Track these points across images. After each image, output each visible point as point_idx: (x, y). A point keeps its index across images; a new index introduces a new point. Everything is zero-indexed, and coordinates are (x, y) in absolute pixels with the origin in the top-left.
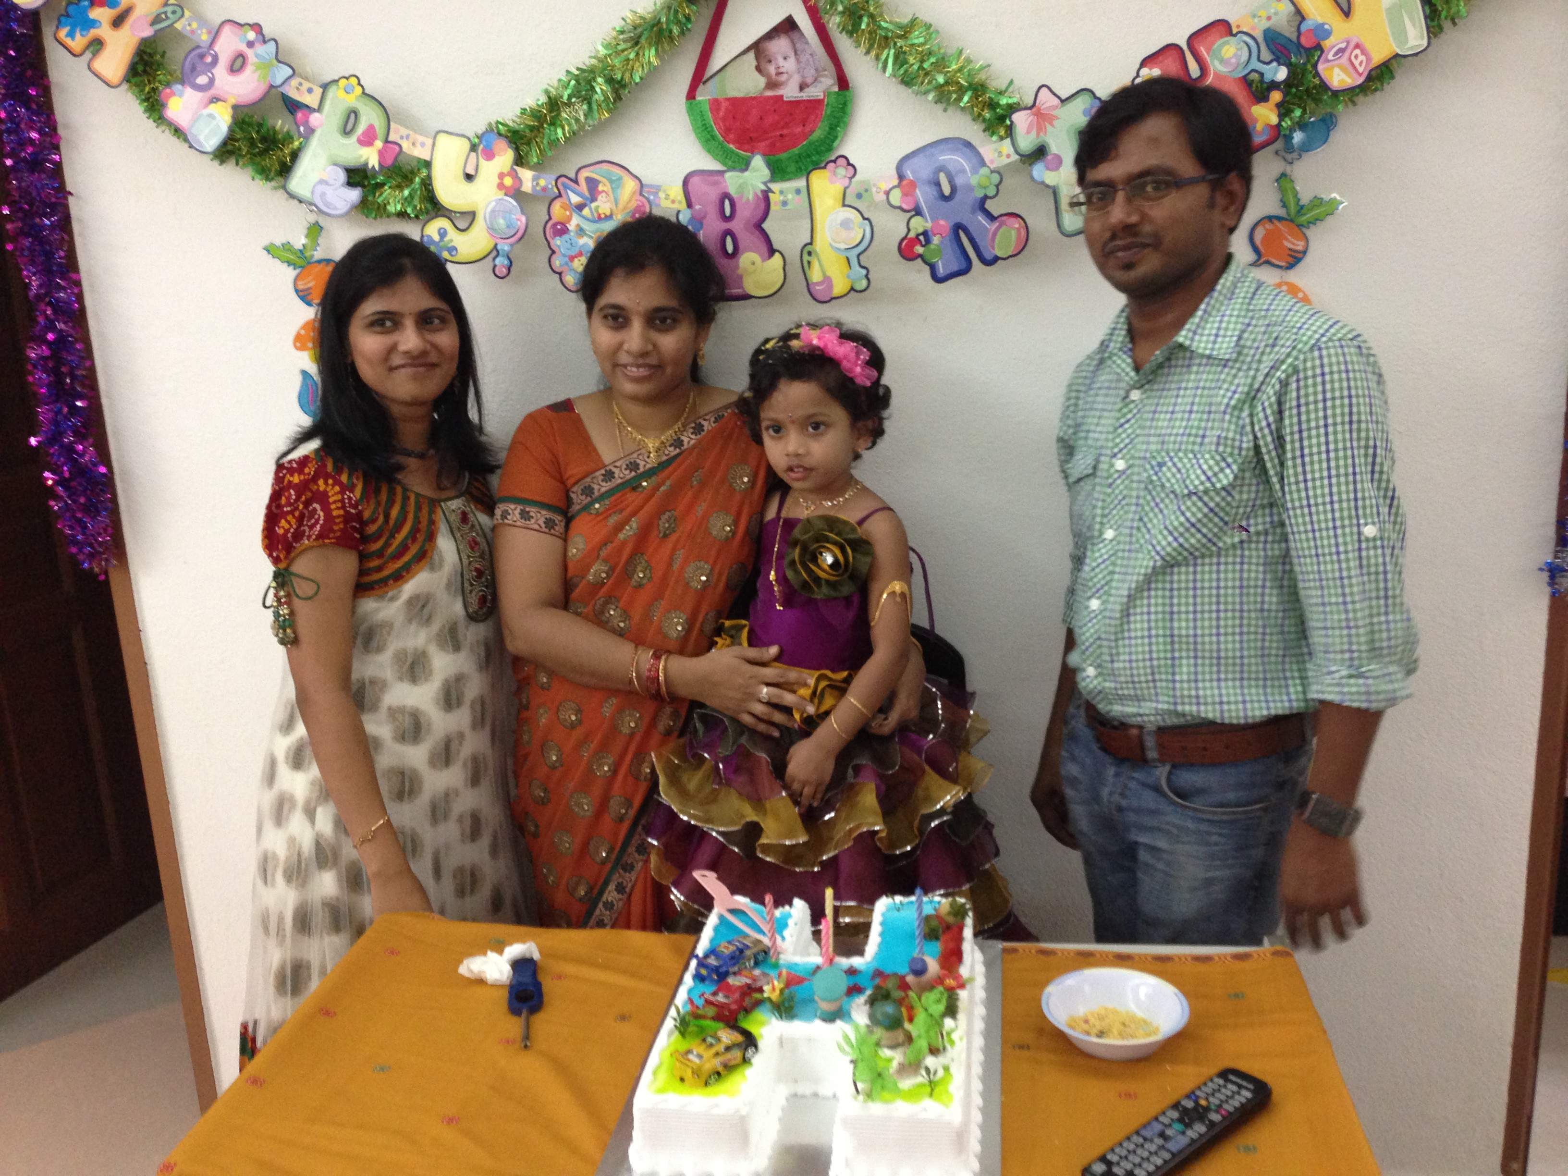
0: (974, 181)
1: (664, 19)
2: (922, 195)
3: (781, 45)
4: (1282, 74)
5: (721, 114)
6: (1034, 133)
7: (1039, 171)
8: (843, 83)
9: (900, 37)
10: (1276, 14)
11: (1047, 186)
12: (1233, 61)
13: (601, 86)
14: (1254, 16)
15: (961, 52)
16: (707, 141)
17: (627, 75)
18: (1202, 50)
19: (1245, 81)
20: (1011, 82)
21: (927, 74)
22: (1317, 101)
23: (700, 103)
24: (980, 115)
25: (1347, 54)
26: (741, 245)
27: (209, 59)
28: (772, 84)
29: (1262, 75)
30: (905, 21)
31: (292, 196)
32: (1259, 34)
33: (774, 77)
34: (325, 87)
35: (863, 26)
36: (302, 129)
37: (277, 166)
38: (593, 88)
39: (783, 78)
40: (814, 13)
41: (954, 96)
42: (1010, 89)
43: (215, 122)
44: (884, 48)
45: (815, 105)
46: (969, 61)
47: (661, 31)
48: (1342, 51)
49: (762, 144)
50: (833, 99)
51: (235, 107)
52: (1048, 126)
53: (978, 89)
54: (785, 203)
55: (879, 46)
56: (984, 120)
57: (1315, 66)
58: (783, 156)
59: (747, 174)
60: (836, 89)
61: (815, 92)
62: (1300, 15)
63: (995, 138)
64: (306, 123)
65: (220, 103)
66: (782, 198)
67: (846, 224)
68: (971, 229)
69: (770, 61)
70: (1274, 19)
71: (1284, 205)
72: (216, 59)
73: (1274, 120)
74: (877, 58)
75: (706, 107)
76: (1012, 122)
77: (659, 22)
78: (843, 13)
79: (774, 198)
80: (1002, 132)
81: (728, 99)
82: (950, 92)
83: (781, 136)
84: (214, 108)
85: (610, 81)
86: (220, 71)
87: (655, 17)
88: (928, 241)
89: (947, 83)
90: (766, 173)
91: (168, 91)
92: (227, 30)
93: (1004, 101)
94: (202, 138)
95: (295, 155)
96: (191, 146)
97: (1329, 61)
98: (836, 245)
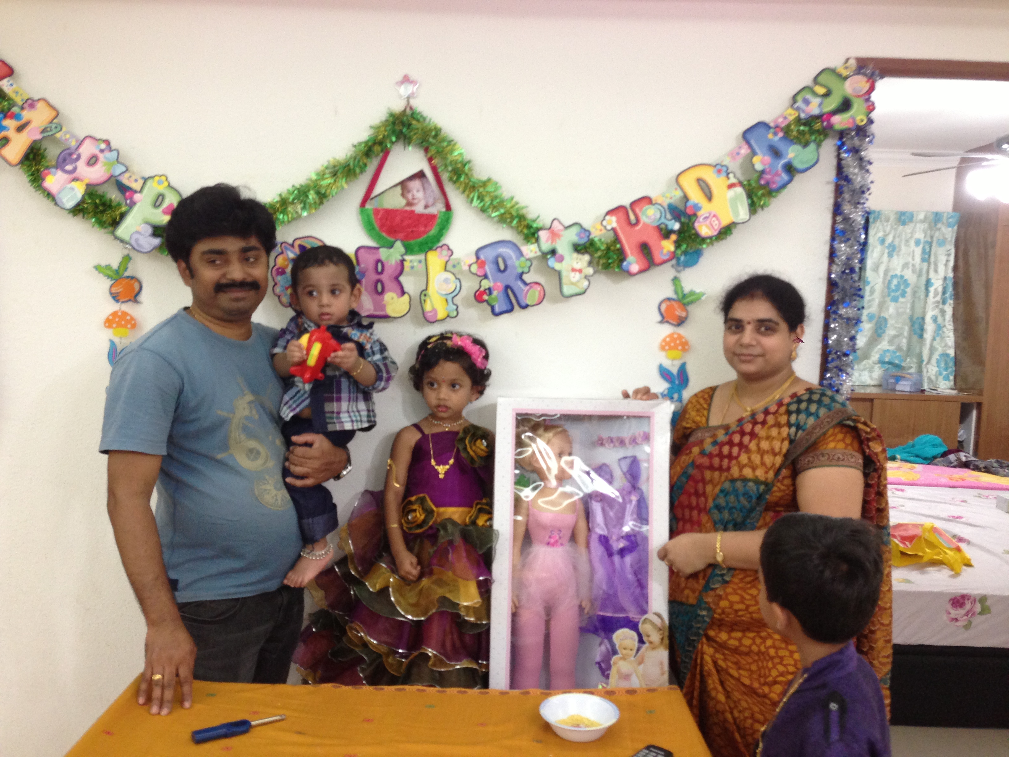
0: (517, 263)
1: (351, 164)
2: (488, 268)
3: (416, 185)
4: (676, 226)
5: (379, 216)
6: (550, 242)
7: (552, 262)
8: (448, 207)
9: (481, 187)
10: (675, 196)
11: (556, 271)
12: (653, 217)
13: (312, 196)
14: (663, 196)
15: (512, 198)
16: (370, 230)
17: (328, 191)
18: (637, 210)
19: (659, 228)
20: (538, 217)
21: (494, 207)
22: (694, 241)
23: (367, 210)
24: (521, 231)
25: (709, 220)
26: (387, 288)
27: (75, 156)
28: (409, 204)
29: (666, 226)
30: (484, 178)
31: (116, 238)
32: (665, 205)
33: (411, 201)
34: (146, 180)
35: (462, 179)
36: (128, 201)
37: (110, 220)
38: (307, 196)
39: (416, 201)
40: (434, 169)
41: (509, 220)
42: (538, 220)
43: (74, 193)
44: (471, 192)
45: (432, 217)
46: (517, 203)
47: (349, 170)
48: (706, 218)
49: (401, 235)
50: (442, 214)
51: (88, 185)
52: (558, 240)
53: (522, 218)
54: (412, 267)
55: (470, 190)
56: (524, 234)
57: (693, 223)
58: (413, 242)
59: (392, 250)
60: (444, 210)
61: (432, 210)
62: (686, 198)
63: (529, 243)
64: (131, 198)
65: (78, 182)
66: (411, 264)
67: (446, 281)
68: (515, 289)
69: (409, 192)
70: (674, 199)
71: (676, 292)
72: (79, 157)
73: (672, 248)
74: (468, 196)
75: (371, 213)
76: (538, 236)
77: (349, 165)
78: (451, 172)
79: (406, 264)
80: (534, 240)
81: (384, 210)
82: (506, 218)
83: (412, 232)
84: (75, 184)
85: (318, 193)
86: (81, 164)
87: (346, 163)
88: (490, 293)
89: (505, 213)
90: (403, 250)
91: (46, 171)
92: (88, 142)
93: (535, 225)
94: (64, 200)
95: (123, 216)
96: (56, 204)
97: (699, 222)
98: (440, 292)
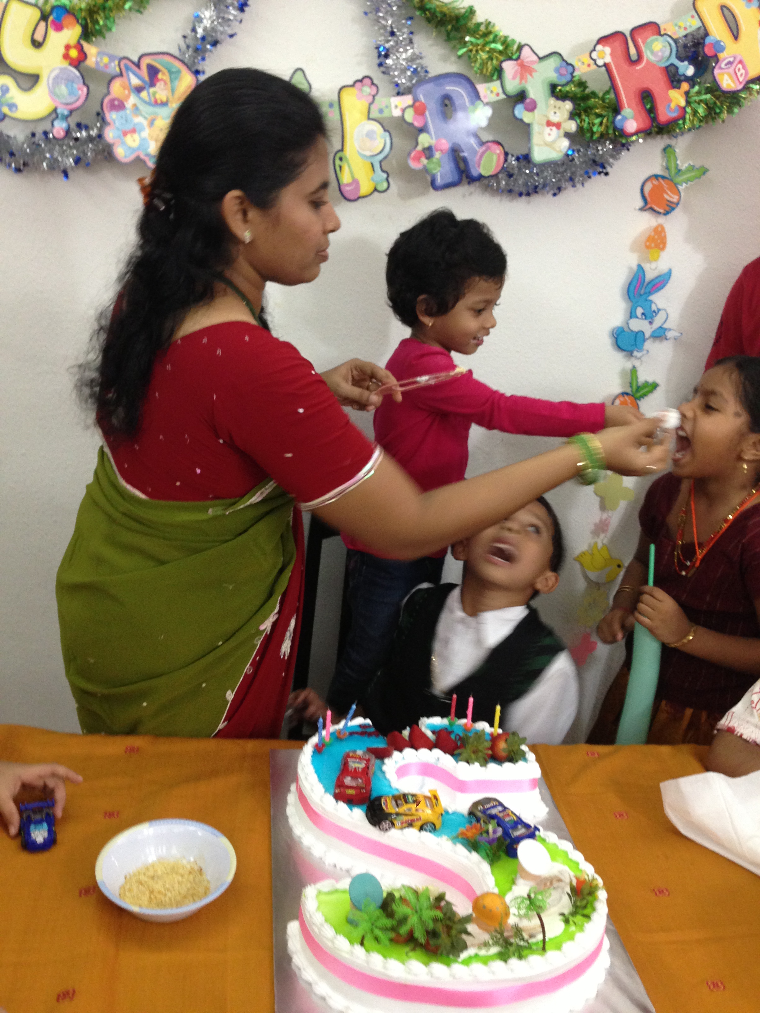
4: (690, 71)
6: (518, 80)
7: (520, 111)
10: (690, 25)
11: (524, 124)
12: (660, 54)
14: (676, 23)
18: (640, 41)
19: (666, 71)
25: (733, 66)
29: (678, 69)
48: (730, 63)
52: (529, 78)
63: (488, 81)
67: (370, 134)
70: (689, 30)
71: (668, 168)
73: (682, 103)
76: (502, 69)
80: (496, 77)
88: (431, 156)
97: (720, 68)
98: (361, 151)
